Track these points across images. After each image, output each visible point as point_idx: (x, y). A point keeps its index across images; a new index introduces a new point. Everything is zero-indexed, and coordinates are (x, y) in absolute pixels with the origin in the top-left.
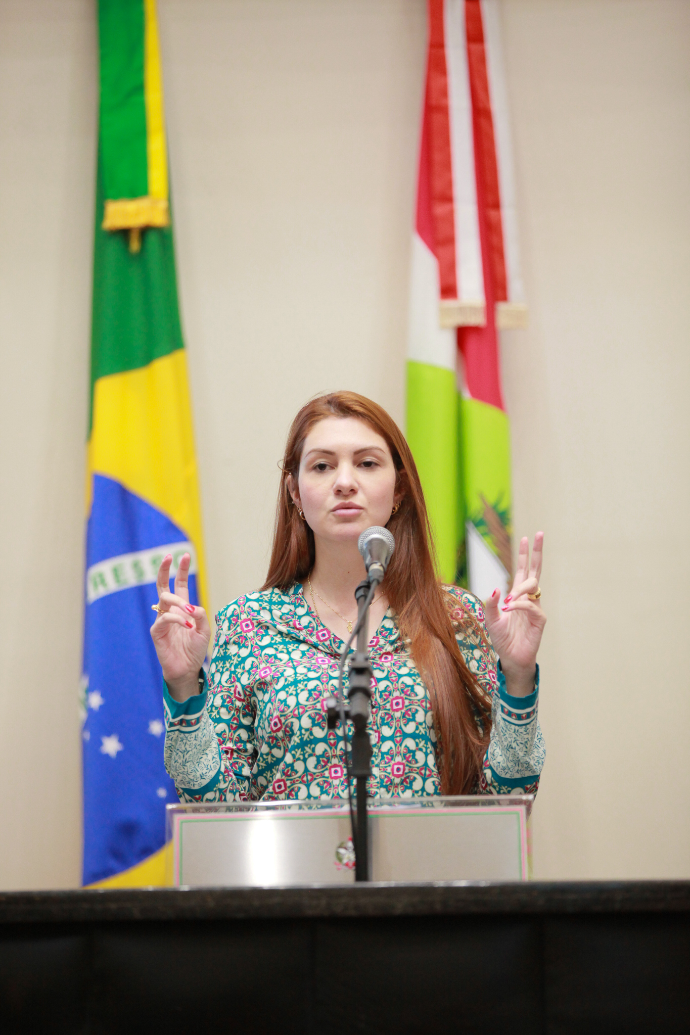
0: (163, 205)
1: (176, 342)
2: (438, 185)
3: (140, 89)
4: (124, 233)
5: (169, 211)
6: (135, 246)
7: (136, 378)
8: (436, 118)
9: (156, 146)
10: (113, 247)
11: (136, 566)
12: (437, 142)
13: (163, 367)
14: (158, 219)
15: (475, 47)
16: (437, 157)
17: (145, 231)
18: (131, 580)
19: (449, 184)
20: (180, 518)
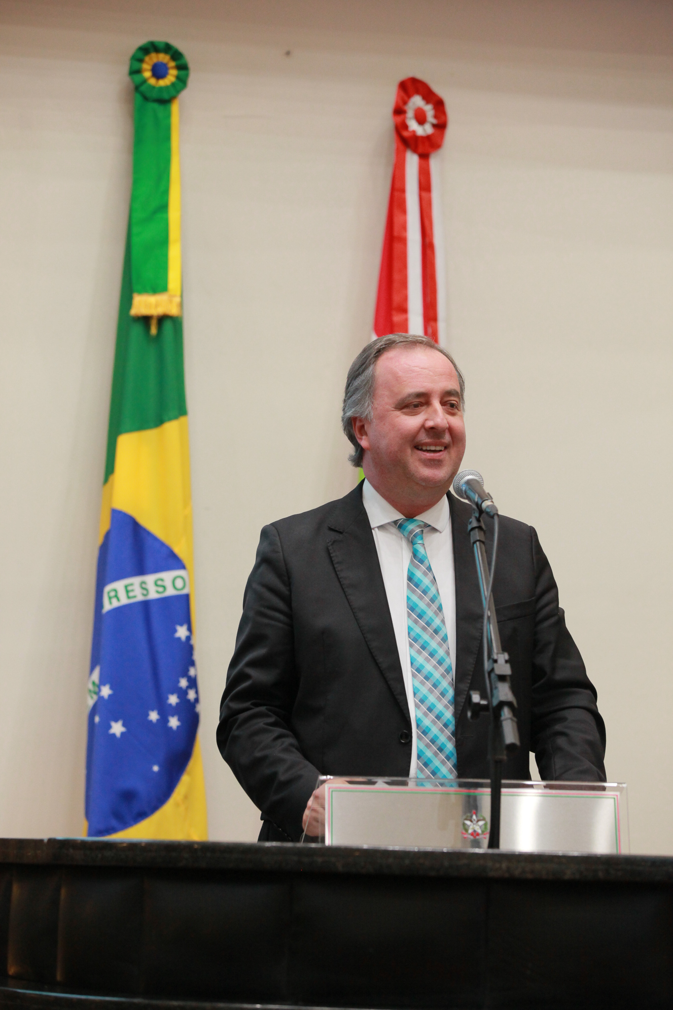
0: (177, 300)
1: (181, 411)
2: (396, 299)
3: (164, 207)
4: (146, 320)
5: (181, 305)
6: (154, 330)
7: (150, 435)
8: (397, 246)
9: (174, 252)
10: (137, 331)
11: (143, 585)
12: (396, 265)
13: (171, 427)
14: (174, 311)
15: (424, 194)
16: (396, 276)
17: (162, 319)
18: (138, 596)
19: (405, 299)
20: (179, 550)
